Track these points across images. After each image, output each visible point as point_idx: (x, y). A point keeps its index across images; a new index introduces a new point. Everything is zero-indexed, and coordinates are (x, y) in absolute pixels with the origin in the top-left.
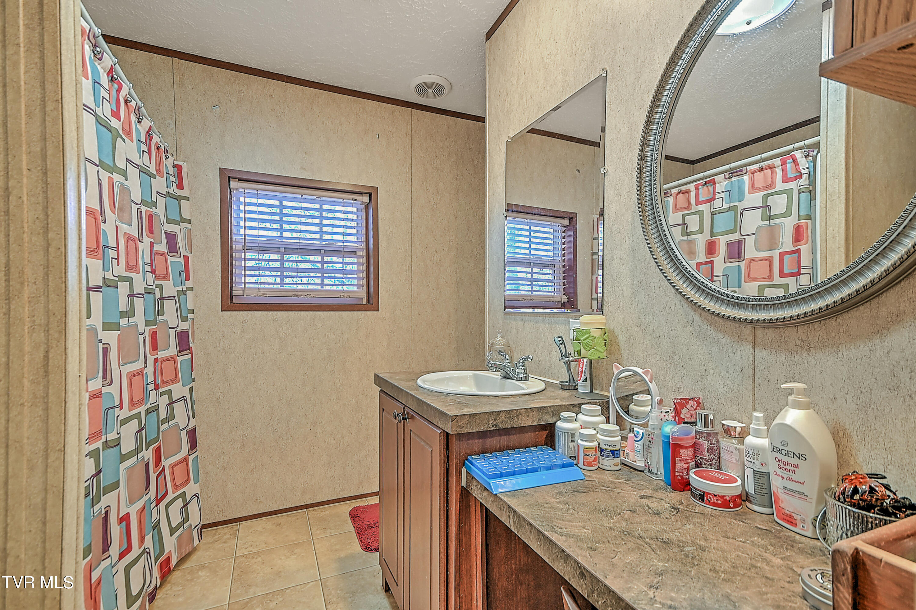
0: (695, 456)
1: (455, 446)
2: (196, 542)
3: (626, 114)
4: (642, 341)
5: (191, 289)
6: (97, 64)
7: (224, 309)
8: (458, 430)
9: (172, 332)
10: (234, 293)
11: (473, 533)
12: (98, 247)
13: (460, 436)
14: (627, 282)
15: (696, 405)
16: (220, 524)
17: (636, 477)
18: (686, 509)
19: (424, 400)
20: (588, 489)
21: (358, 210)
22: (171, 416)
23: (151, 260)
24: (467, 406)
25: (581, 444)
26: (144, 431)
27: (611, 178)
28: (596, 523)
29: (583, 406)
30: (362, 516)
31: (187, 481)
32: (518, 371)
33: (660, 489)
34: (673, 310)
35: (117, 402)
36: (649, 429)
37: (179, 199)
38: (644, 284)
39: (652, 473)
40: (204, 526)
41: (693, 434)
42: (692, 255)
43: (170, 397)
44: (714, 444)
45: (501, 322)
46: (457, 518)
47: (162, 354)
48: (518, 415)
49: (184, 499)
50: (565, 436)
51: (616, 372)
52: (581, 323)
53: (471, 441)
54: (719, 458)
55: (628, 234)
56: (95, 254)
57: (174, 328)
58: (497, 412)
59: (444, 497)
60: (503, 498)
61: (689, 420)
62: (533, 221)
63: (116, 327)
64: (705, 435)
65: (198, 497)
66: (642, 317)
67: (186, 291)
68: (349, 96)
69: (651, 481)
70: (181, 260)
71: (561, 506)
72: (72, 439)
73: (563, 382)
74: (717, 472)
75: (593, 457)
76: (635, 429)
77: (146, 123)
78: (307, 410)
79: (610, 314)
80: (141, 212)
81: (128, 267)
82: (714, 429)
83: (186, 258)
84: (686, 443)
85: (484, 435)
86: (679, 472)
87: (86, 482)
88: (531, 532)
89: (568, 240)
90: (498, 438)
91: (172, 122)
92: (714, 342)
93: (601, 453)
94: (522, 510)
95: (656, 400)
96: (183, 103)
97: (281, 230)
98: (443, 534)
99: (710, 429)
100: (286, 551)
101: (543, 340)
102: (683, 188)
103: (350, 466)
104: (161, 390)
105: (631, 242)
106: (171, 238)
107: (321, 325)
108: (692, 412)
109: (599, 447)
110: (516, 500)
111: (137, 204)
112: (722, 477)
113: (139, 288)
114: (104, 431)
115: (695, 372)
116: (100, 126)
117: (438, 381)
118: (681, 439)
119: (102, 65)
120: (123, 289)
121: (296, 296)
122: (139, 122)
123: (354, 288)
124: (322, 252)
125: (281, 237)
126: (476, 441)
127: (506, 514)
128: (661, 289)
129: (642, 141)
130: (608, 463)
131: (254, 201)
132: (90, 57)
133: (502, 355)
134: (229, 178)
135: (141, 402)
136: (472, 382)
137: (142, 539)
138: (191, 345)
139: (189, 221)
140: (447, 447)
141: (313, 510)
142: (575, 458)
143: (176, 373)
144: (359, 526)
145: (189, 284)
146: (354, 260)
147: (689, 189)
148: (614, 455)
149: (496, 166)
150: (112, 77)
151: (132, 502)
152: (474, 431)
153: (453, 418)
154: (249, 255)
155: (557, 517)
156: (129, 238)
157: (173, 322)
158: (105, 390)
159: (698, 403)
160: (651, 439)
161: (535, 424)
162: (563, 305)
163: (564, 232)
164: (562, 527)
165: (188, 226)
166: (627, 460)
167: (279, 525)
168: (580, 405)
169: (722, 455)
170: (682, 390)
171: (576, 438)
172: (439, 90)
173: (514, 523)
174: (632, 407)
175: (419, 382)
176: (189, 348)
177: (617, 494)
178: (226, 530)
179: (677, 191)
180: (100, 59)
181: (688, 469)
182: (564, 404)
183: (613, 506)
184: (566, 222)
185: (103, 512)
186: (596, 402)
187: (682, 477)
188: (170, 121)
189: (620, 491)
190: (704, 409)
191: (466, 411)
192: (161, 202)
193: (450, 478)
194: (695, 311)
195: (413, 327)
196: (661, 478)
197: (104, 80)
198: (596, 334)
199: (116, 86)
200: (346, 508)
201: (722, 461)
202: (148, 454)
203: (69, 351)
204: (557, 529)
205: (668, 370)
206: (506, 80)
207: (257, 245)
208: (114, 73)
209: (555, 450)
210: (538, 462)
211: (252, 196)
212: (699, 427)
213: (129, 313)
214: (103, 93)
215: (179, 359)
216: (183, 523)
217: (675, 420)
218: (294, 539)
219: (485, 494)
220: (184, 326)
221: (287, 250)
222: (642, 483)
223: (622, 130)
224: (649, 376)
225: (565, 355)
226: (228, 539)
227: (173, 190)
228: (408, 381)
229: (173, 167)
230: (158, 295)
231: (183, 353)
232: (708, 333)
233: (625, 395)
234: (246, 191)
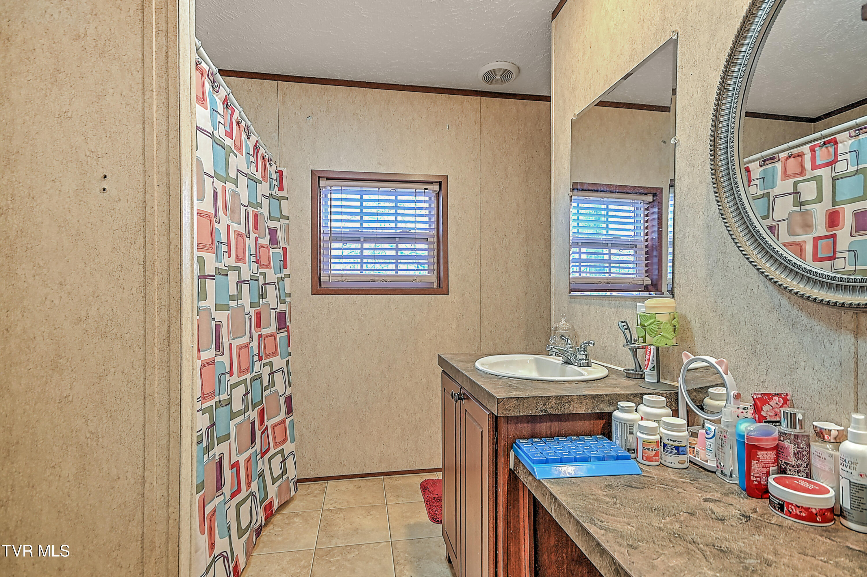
0: (777, 460)
1: (503, 427)
2: (293, 493)
3: (699, 77)
4: (718, 328)
5: (288, 276)
6: (215, 96)
7: (314, 293)
8: (505, 413)
9: (273, 312)
10: (322, 279)
11: (521, 516)
12: (212, 243)
13: (508, 419)
14: (700, 263)
15: (782, 402)
16: (313, 480)
17: (704, 479)
18: (759, 518)
19: (476, 382)
20: (643, 485)
21: (430, 199)
22: (272, 384)
23: (256, 252)
24: (517, 389)
25: (640, 437)
26: (250, 395)
27: (682, 148)
28: (644, 521)
29: (645, 397)
30: (432, 489)
31: (285, 440)
32: (579, 356)
33: (733, 493)
34: (756, 293)
35: (228, 369)
36: (722, 426)
37: (279, 199)
38: (720, 263)
39: (725, 475)
40: (299, 481)
41: (776, 434)
42: (808, 229)
43: (271, 368)
44: (802, 448)
45: (566, 305)
46: (505, 500)
47: (264, 331)
48: (570, 402)
49: (283, 456)
50: (622, 427)
51: (685, 361)
52: (646, 307)
53: (519, 425)
54: (809, 464)
55: (702, 208)
56: (211, 249)
57: (275, 309)
58: (547, 397)
59: (493, 478)
60: (545, 484)
61: (773, 419)
62: (610, 200)
63: (227, 308)
64: (792, 437)
65: (294, 455)
66: (719, 301)
67: (284, 278)
68: (421, 93)
69: (722, 484)
70: (281, 251)
71: (608, 499)
72: (186, 396)
73: (629, 370)
74: (805, 481)
75: (654, 452)
76: (707, 425)
77: (254, 138)
78: (383, 386)
79: (682, 298)
80: (248, 212)
81: (238, 259)
82: (803, 431)
83: (285, 249)
84: (767, 445)
85: (533, 419)
86: (756, 477)
87: (197, 432)
88: (570, 522)
89: (652, 218)
90: (549, 424)
91: (276, 135)
92: (806, 329)
93: (664, 448)
94: (564, 499)
95: (732, 394)
96: (285, 117)
97: (362, 221)
98: (491, 514)
99: (798, 430)
100: (364, 512)
101: (609, 325)
102: (795, 151)
103: (422, 441)
104: (264, 361)
105: (706, 217)
106: (273, 232)
107: (394, 308)
108: (776, 410)
109: (661, 442)
110: (559, 488)
111: (245, 206)
112: (810, 487)
113: (246, 276)
114: (217, 392)
115: (783, 365)
116: (216, 145)
117: (497, 364)
118: (758, 440)
119: (219, 96)
120: (233, 277)
121: (373, 281)
122: (249, 138)
123: (426, 273)
124: (397, 239)
125: (362, 227)
126: (525, 425)
127: (548, 501)
128: (741, 268)
129: (716, 105)
130: (672, 460)
131: (339, 196)
132: (210, 91)
133: (563, 339)
134: (319, 178)
135: (247, 370)
136: (533, 366)
137: (249, 484)
138: (287, 324)
139: (287, 218)
140: (496, 428)
141: (389, 478)
142: (634, 451)
143: (276, 348)
144: (428, 498)
145: (286, 271)
146: (426, 246)
147: (802, 152)
148: (678, 451)
149: (561, 146)
150: (227, 104)
151: (240, 452)
152: (522, 415)
153: (499, 401)
154: (335, 245)
155: (600, 510)
156: (239, 235)
157: (273, 305)
158: (217, 359)
159: (786, 401)
160: (723, 438)
161: (589, 411)
162: (646, 288)
163: (647, 209)
164: (603, 520)
165: (287, 221)
166: (697, 458)
167: (359, 487)
168: (642, 395)
169: (813, 461)
170: (766, 385)
171: (635, 430)
172: (506, 74)
173: (555, 510)
174: (707, 400)
175: (478, 364)
176: (286, 327)
177: (676, 494)
178: (317, 486)
179: (787, 155)
180: (217, 92)
181: (768, 474)
182: (623, 392)
183: (668, 505)
184: (650, 198)
185: (217, 457)
186: (662, 394)
187: (759, 482)
188: (275, 134)
189: (680, 490)
190: (794, 407)
191: (514, 394)
192: (266, 202)
193: (498, 460)
194: (783, 294)
195: (482, 311)
196: (737, 482)
197: (220, 108)
198: (663, 319)
199: (230, 111)
200: (418, 480)
201: (813, 468)
202: (254, 414)
203: (183, 326)
204: (597, 521)
205: (750, 361)
206: (572, 56)
207: (341, 235)
208: (228, 101)
209: (611, 440)
210: (589, 452)
211: (337, 192)
212: (784, 427)
213: (237, 297)
214: (220, 119)
215: (278, 336)
216: (282, 475)
217: (755, 418)
218: (371, 502)
219: (530, 478)
220: (282, 308)
221: (366, 239)
222: (711, 485)
223: (694, 95)
224: (723, 367)
225: (629, 342)
226: (317, 494)
227: (276, 192)
228: (467, 362)
229: (276, 173)
230: (261, 282)
231: (282, 331)
232: (798, 320)
233: (699, 386)
234: (332, 188)
